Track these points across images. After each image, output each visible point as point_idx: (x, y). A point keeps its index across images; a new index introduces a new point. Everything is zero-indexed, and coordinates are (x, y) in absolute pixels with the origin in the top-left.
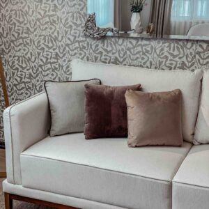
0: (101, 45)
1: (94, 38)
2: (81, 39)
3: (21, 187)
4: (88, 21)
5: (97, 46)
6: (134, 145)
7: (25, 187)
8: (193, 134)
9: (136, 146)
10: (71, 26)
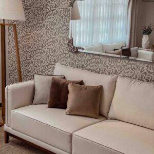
0: (75, 56)
1: (72, 52)
2: (66, 52)
3: (10, 128)
4: (69, 42)
5: (74, 57)
6: (68, 113)
7: (12, 129)
8: (108, 113)
9: (69, 115)
10: (62, 45)
